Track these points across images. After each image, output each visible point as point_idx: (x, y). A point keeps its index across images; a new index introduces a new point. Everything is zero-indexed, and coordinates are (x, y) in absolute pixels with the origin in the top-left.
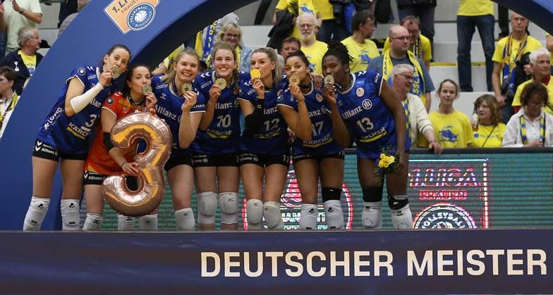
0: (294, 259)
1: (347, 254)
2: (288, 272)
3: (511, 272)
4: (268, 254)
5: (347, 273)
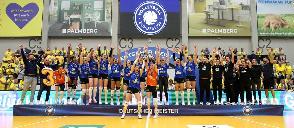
0: (135, 110)
1: (144, 109)
2: (134, 112)
3: (172, 112)
4: (131, 109)
5: (144, 113)
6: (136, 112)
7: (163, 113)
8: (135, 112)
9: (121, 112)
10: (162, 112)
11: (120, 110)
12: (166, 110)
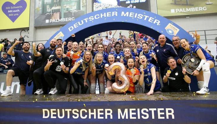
0: (75, 112)
1: (95, 110)
2: (74, 117)
3: (159, 117)
4: (66, 110)
5: (95, 117)
6: (78, 114)
7: (139, 118)
8: (76, 116)
9: (46, 115)
10: (136, 116)
11: (44, 110)
12: (145, 111)
